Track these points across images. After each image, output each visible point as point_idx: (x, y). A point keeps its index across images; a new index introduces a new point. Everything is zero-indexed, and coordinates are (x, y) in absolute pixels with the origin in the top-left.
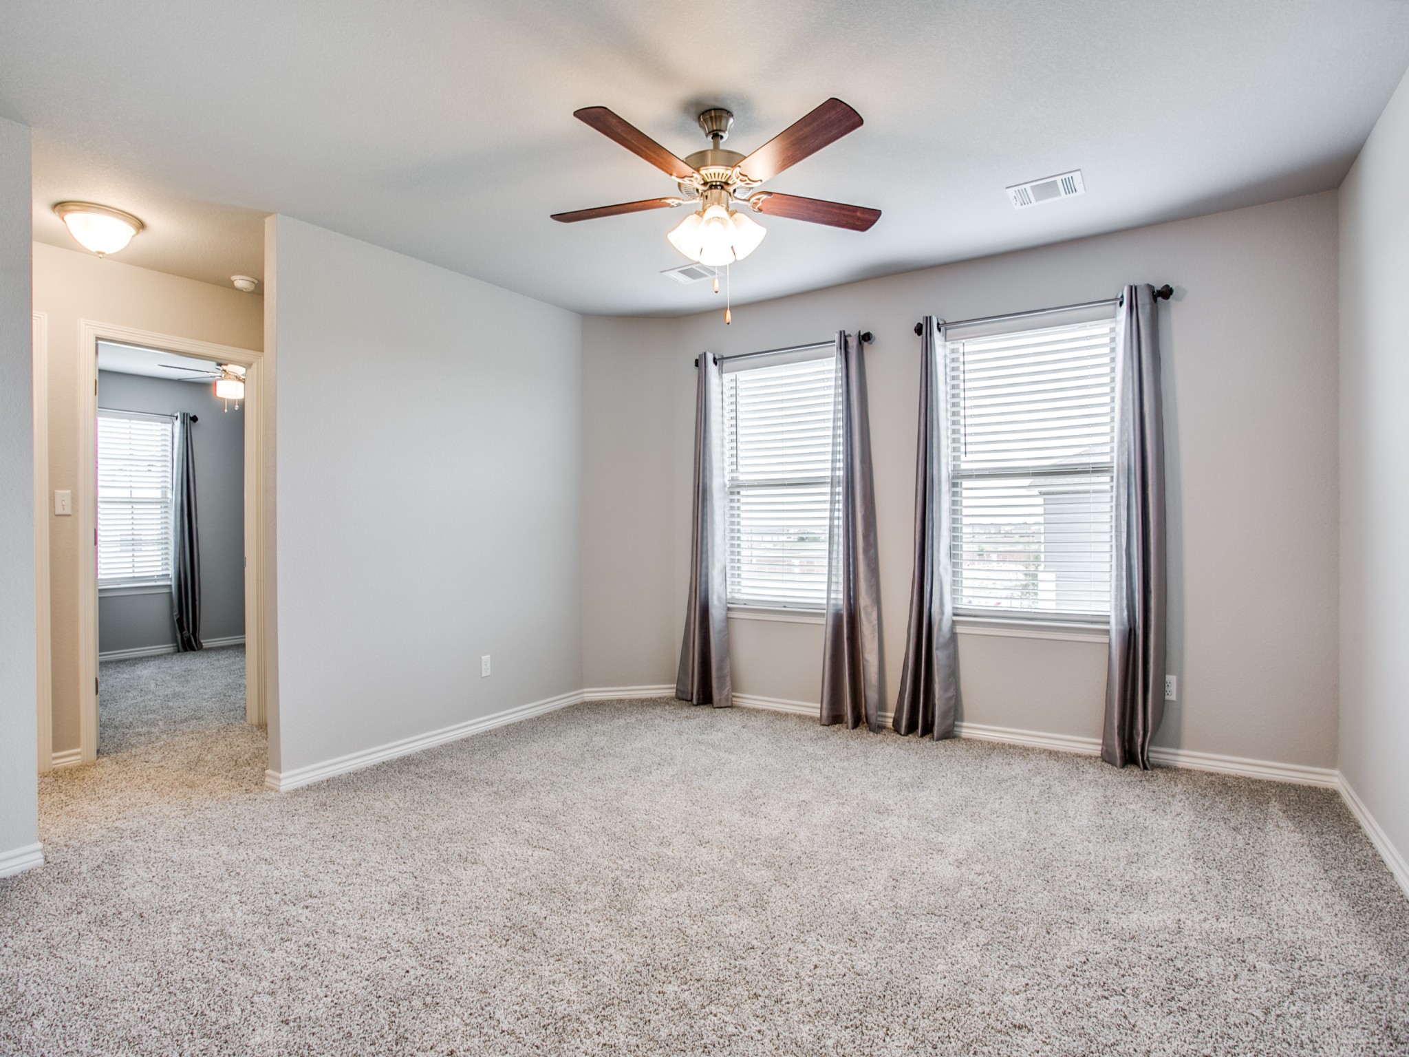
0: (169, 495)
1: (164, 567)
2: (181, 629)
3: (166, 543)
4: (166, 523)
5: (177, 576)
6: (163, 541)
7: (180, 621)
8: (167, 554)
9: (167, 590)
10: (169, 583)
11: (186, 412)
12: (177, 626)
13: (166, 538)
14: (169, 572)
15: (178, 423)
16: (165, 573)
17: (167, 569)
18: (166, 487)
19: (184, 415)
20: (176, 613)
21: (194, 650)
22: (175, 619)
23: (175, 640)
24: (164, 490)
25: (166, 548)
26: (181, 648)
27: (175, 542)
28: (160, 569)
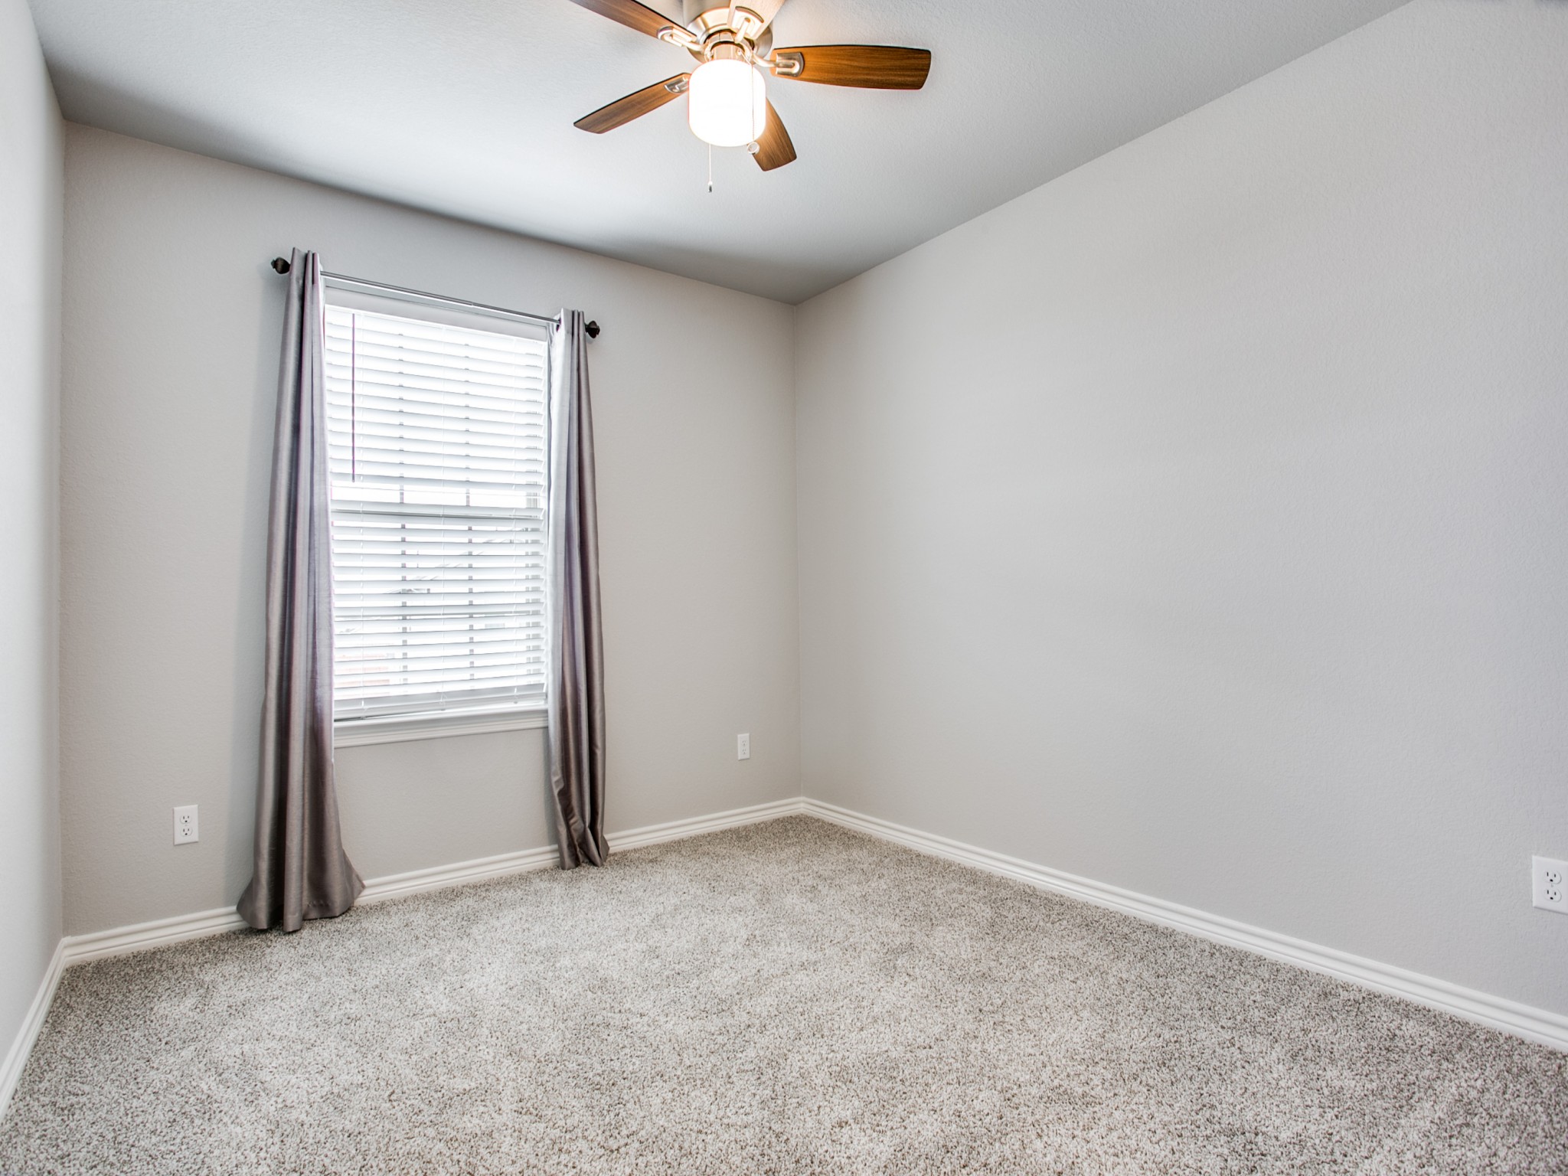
0: (543, 504)
1: (533, 667)
2: (567, 812)
3: (536, 613)
4: (535, 566)
5: (558, 690)
6: (531, 608)
7: (565, 794)
8: (537, 637)
9: (539, 723)
10: (540, 705)
11: (578, 308)
12: (559, 807)
13: (536, 602)
14: (541, 679)
15: (561, 336)
16: (533, 680)
17: (538, 673)
18: (535, 485)
19: (574, 316)
20: (557, 776)
21: (593, 863)
22: (556, 792)
23: (555, 838)
24: (532, 491)
25: (536, 625)
26: (568, 861)
27: (555, 611)
28: (523, 671)
